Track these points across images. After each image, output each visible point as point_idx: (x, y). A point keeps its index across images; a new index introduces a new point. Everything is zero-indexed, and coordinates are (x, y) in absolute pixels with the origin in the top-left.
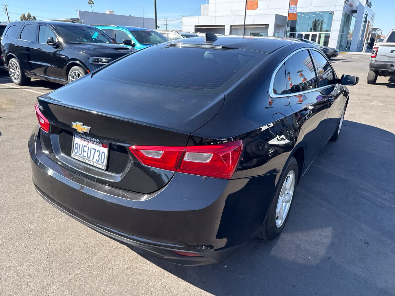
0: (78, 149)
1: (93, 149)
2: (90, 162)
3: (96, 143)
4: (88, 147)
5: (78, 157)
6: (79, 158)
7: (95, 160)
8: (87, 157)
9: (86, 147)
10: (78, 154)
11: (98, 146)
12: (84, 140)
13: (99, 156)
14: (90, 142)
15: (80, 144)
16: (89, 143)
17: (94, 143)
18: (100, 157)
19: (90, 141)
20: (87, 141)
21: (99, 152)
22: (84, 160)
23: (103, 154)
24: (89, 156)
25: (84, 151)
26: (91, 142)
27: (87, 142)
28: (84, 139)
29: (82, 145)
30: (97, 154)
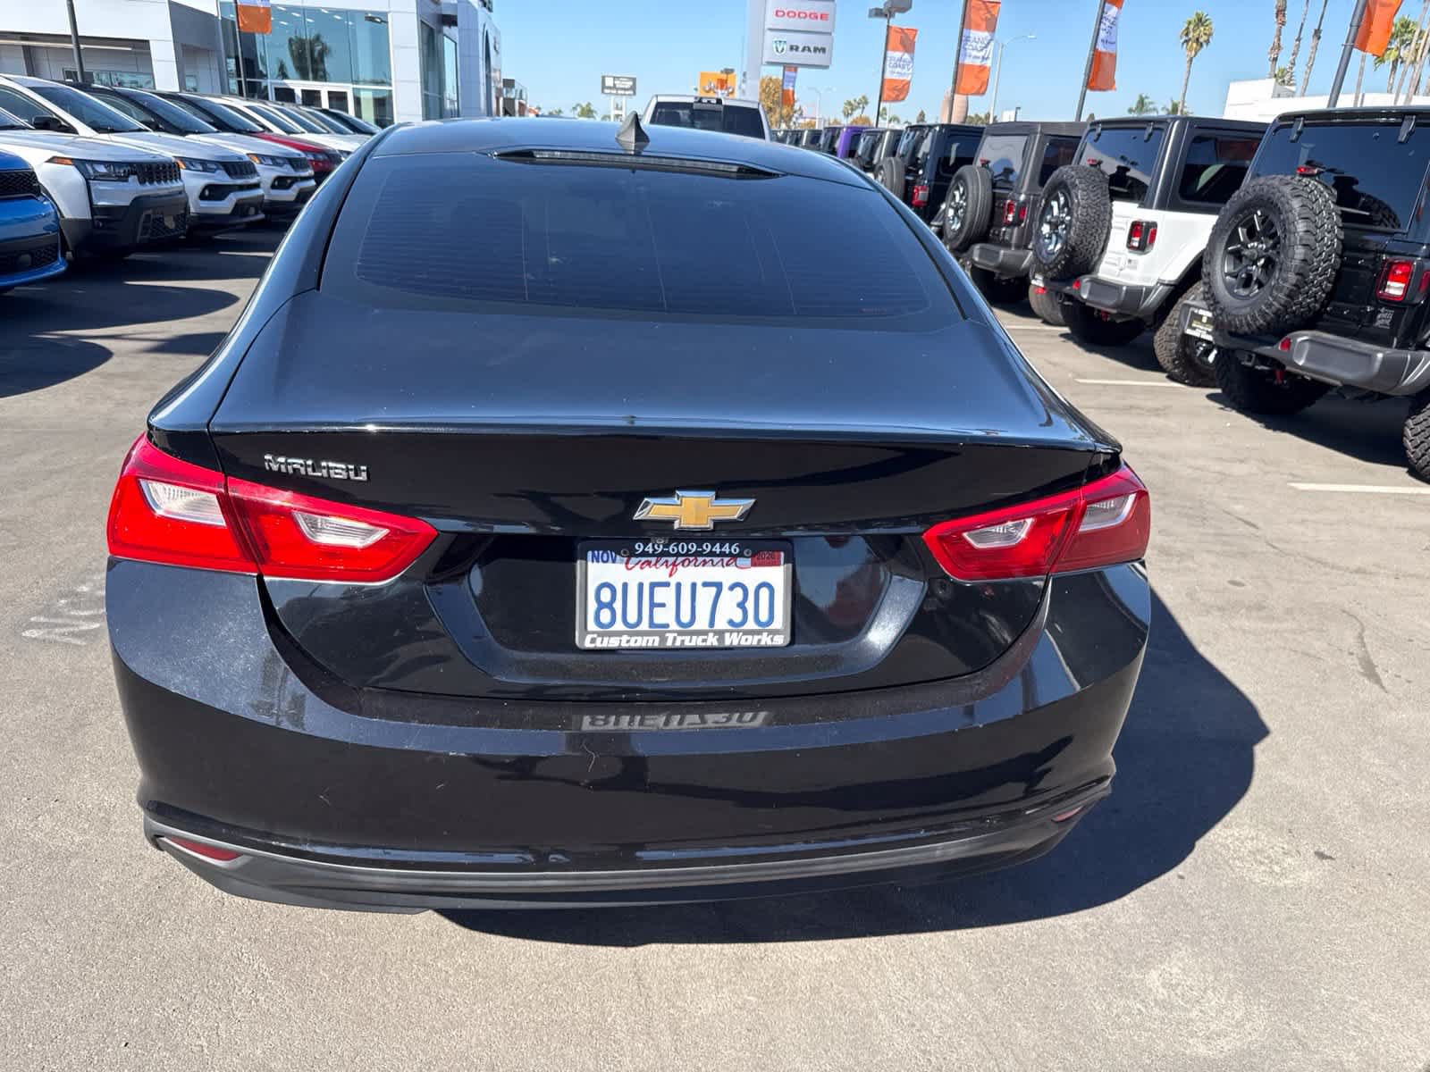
0: (618, 606)
1: (706, 584)
2: (701, 638)
3: (716, 560)
4: (679, 586)
5: (625, 638)
6: (633, 639)
7: (721, 624)
8: (675, 626)
9: (667, 584)
10: (619, 626)
11: (732, 569)
12: (649, 563)
13: (741, 605)
14: (683, 562)
15: (625, 586)
16: (680, 567)
17: (705, 563)
18: (750, 605)
19: (680, 559)
20: (667, 561)
21: (739, 591)
22: (663, 639)
23: (764, 593)
24: (685, 618)
25: (653, 605)
26: (690, 562)
27: (664, 566)
28: (644, 559)
29: (641, 586)
30: (730, 599)
